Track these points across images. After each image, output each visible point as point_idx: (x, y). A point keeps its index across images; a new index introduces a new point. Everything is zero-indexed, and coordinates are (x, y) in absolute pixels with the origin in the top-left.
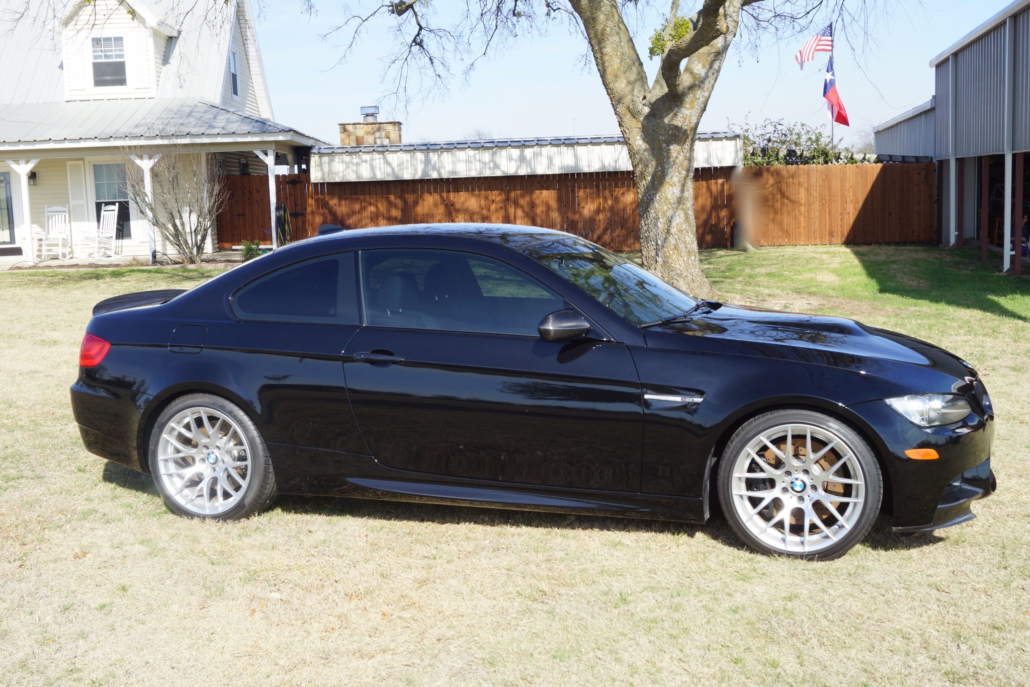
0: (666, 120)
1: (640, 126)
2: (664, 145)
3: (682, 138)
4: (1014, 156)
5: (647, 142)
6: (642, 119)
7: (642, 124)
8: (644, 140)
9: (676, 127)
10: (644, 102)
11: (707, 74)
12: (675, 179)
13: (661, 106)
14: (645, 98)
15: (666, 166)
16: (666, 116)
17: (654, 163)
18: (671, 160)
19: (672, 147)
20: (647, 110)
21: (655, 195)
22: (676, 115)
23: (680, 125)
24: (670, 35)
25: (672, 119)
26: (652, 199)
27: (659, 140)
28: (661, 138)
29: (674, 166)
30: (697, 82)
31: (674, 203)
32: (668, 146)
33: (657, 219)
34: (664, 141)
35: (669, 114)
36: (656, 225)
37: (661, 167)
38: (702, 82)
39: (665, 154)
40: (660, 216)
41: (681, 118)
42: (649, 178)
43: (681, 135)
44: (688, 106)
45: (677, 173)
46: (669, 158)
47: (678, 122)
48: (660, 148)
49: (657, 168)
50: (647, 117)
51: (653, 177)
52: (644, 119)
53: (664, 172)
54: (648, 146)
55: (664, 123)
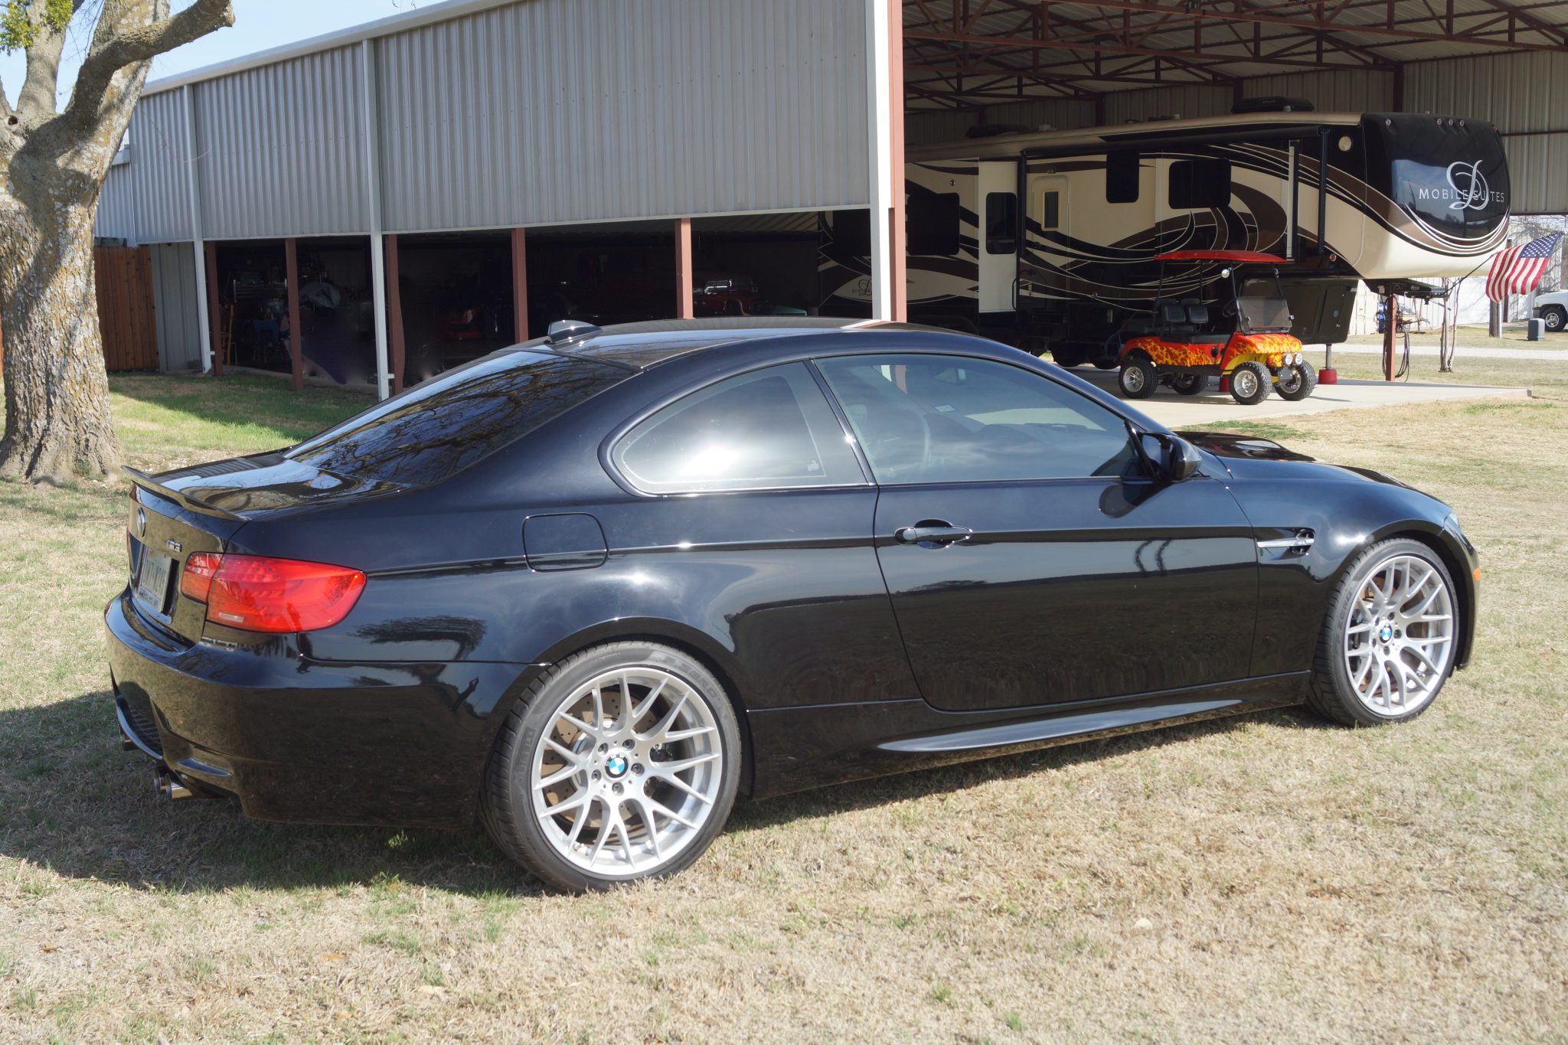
0: (60, 162)
1: (6, 169)
2: (58, 205)
3: (89, 193)
4: (384, 237)
5: (22, 199)
6: (10, 157)
7: (10, 166)
8: (14, 195)
9: (79, 175)
10: (15, 127)
11: (127, 87)
12: (79, 263)
13: (52, 137)
14: (13, 121)
15: (63, 241)
16: (61, 154)
17: (38, 235)
18: (71, 230)
19: (71, 209)
20: (19, 142)
21: (42, 290)
22: (78, 153)
23: (86, 171)
24: (41, 15)
25: (72, 159)
26: (37, 299)
27: (49, 194)
28: (51, 191)
29: (76, 241)
30: (115, 100)
31: (78, 304)
32: (65, 206)
33: (47, 331)
34: (58, 198)
35: (65, 152)
36: (45, 342)
37: (53, 242)
38: (122, 101)
39: (61, 220)
40: (54, 327)
41: (89, 159)
42: (30, 261)
43: (87, 187)
44: (101, 139)
45: (81, 253)
46: (66, 227)
47: (82, 165)
48: (51, 210)
49: (44, 242)
50: (21, 154)
51: (39, 258)
52: (15, 157)
53: (58, 251)
54: (23, 206)
55: (57, 167)
